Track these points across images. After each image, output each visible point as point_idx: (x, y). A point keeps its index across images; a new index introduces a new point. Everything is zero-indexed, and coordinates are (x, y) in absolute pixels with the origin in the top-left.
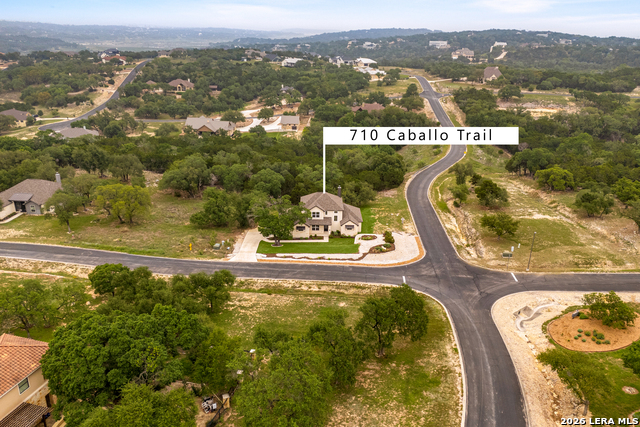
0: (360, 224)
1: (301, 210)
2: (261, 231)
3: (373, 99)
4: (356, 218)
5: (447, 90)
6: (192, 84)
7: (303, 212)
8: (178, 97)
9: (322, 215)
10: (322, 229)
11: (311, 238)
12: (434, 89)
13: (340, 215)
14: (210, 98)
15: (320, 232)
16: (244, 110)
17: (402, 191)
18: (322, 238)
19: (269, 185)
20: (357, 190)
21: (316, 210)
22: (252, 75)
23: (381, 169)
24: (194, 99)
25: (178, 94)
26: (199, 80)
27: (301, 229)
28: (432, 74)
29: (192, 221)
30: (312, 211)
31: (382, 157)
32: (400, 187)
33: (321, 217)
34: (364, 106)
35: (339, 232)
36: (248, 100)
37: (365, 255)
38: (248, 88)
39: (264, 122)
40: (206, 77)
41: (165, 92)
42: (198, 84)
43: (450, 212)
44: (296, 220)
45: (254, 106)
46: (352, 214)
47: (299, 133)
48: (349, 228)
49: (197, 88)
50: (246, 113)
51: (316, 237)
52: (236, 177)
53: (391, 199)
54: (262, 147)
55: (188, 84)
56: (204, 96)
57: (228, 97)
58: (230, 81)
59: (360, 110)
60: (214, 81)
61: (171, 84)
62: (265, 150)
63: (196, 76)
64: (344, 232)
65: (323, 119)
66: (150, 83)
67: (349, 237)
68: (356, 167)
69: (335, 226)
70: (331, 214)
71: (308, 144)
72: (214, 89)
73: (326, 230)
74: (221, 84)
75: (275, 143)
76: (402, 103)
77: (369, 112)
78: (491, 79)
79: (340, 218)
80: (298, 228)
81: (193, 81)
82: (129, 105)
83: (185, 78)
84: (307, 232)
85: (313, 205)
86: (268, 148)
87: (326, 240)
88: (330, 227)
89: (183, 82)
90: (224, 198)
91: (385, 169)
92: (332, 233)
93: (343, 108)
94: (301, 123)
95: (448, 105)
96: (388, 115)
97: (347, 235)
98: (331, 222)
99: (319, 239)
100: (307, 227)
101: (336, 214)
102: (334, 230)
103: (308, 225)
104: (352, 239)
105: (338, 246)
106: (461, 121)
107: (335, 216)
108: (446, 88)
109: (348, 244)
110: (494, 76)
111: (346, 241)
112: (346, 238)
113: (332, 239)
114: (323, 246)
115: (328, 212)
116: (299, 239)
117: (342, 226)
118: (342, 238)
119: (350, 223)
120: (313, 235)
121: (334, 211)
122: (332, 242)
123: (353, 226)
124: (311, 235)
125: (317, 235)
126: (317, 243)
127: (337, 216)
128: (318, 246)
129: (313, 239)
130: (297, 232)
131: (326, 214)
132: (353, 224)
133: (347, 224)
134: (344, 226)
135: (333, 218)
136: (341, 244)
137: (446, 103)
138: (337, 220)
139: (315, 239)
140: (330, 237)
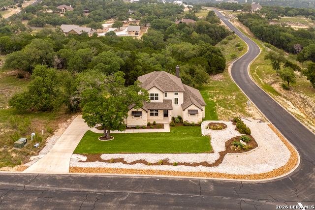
0: (204, 108)
1: (137, 90)
2: (86, 119)
3: (188, 17)
4: (198, 100)
5: (232, 15)
6: (72, 8)
7: (140, 93)
8: (62, 15)
9: (161, 98)
10: (161, 113)
11: (149, 126)
12: (224, 15)
13: (180, 97)
14: (82, 16)
15: (160, 119)
16: (103, 23)
17: (227, 75)
18: (161, 126)
19: (108, 66)
20: (192, 72)
21: (154, 91)
22: (111, 5)
23: (207, 57)
24: (71, 16)
25: (62, 13)
26: (77, 6)
27: (137, 114)
28: (220, 8)
29: (11, 103)
30: (150, 92)
31: (206, 47)
32: (225, 72)
33: (160, 100)
34: (183, 20)
35: (180, 118)
36: (108, 18)
37: (222, 155)
38: (108, 11)
39: (116, 30)
40: (82, 5)
41: (54, 12)
42: (76, 8)
43: (280, 95)
44: (131, 103)
45: (111, 21)
46: (194, 96)
47: (139, 37)
48: (193, 113)
49: (75, 10)
50: (105, 25)
51: (154, 125)
52: (80, 60)
53: (220, 82)
54: (111, 43)
55: (70, 8)
56: (79, 15)
57: (94, 16)
58: (97, 7)
59: (181, 22)
60: (87, 7)
61: (58, 7)
62: (112, 44)
63: (76, 4)
64: (187, 118)
65: (156, 29)
66: (45, 6)
67: (193, 125)
68: (185, 55)
69: (176, 111)
70: (171, 96)
71: (146, 42)
72: (87, 12)
73: (166, 115)
74: (91, 9)
75: (121, 40)
76: (207, 20)
77: (187, 24)
78: (256, 10)
79: (181, 101)
80: (133, 113)
81: (74, 7)
82: (25, 18)
83: (68, 5)
84: (145, 118)
85: (151, 85)
86: (115, 43)
87: (167, 129)
88: (170, 113)
89: (66, 7)
90: (54, 77)
91: (210, 56)
92: (173, 119)
93: (169, 22)
94: (142, 31)
95: (235, 23)
96: (200, 25)
97: (191, 123)
98: (172, 106)
99: (159, 128)
100: (144, 113)
101: (176, 96)
102: (176, 116)
103: (146, 109)
104: (199, 128)
105: (183, 139)
106: (247, 32)
107: (175, 99)
108: (231, 14)
109: (194, 135)
110: (258, 8)
111: (192, 131)
112: (191, 127)
113: (173, 127)
114: (164, 138)
115: (168, 93)
116: (134, 128)
117: (184, 110)
118: (185, 127)
119: (193, 107)
120: (152, 122)
121: (174, 93)
122: (175, 132)
123: (197, 111)
124: (149, 123)
125: (156, 123)
126: (157, 133)
127: (177, 99)
128: (158, 139)
129: (151, 128)
130: (132, 119)
131: (166, 96)
132: (196, 108)
133: (190, 108)
134: (186, 111)
135: (173, 101)
136: (185, 135)
137: (233, 22)
138: (177, 104)
139: (153, 128)
140: (171, 125)
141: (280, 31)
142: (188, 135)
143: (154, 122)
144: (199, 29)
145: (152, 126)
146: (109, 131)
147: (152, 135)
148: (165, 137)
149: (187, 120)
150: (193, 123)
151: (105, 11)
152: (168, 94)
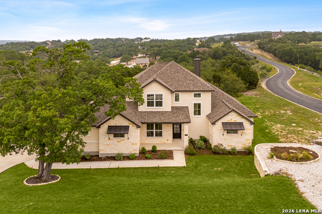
4: (239, 108)
9: (168, 103)
10: (168, 131)
11: (143, 154)
13: (206, 100)
15: (165, 141)
16: (112, 61)
18: (168, 155)
21: (155, 89)
22: (122, 45)
27: (118, 132)
30: (147, 91)
33: (167, 107)
34: (196, 49)
35: (205, 140)
48: (232, 129)
51: (155, 154)
58: (107, 47)
59: (194, 51)
60: (97, 48)
64: (218, 138)
67: (232, 153)
69: (196, 127)
70: (187, 100)
72: (97, 52)
73: (177, 136)
74: (102, 49)
77: (200, 51)
78: (278, 37)
79: (206, 109)
80: (111, 129)
84: (136, 140)
85: (149, 77)
87: (179, 160)
88: (186, 129)
92: (191, 142)
95: (255, 51)
97: (228, 148)
98: (188, 117)
99: (162, 158)
100: (132, 128)
101: (197, 100)
102: (196, 137)
103: (137, 122)
104: (248, 158)
105: (217, 181)
106: (270, 58)
107: (195, 105)
108: (248, 44)
109: (241, 173)
110: (280, 36)
111: (234, 165)
112: (230, 156)
113: (193, 157)
114: (174, 180)
115: (180, 94)
116: (113, 158)
117: (214, 123)
118: (217, 157)
119: (233, 118)
120: (149, 148)
121: (193, 94)
122: (196, 167)
123: (241, 124)
124: (143, 149)
125: (158, 149)
126: (158, 168)
127: (199, 105)
128: (158, 181)
129: (146, 158)
130: (109, 142)
131: (177, 99)
132: (239, 119)
133: (227, 119)
134: (219, 124)
135: (191, 110)
136: (221, 172)
137: (252, 50)
138: (199, 114)
139: (150, 159)
140: (188, 153)
141: (315, 51)
142: (227, 172)
143: (154, 147)
144: (215, 56)
145: (148, 155)
146: (49, 165)
147: (148, 173)
148: (174, 176)
149: (221, 142)
150: (234, 149)
151: (115, 50)
152: (182, 96)
